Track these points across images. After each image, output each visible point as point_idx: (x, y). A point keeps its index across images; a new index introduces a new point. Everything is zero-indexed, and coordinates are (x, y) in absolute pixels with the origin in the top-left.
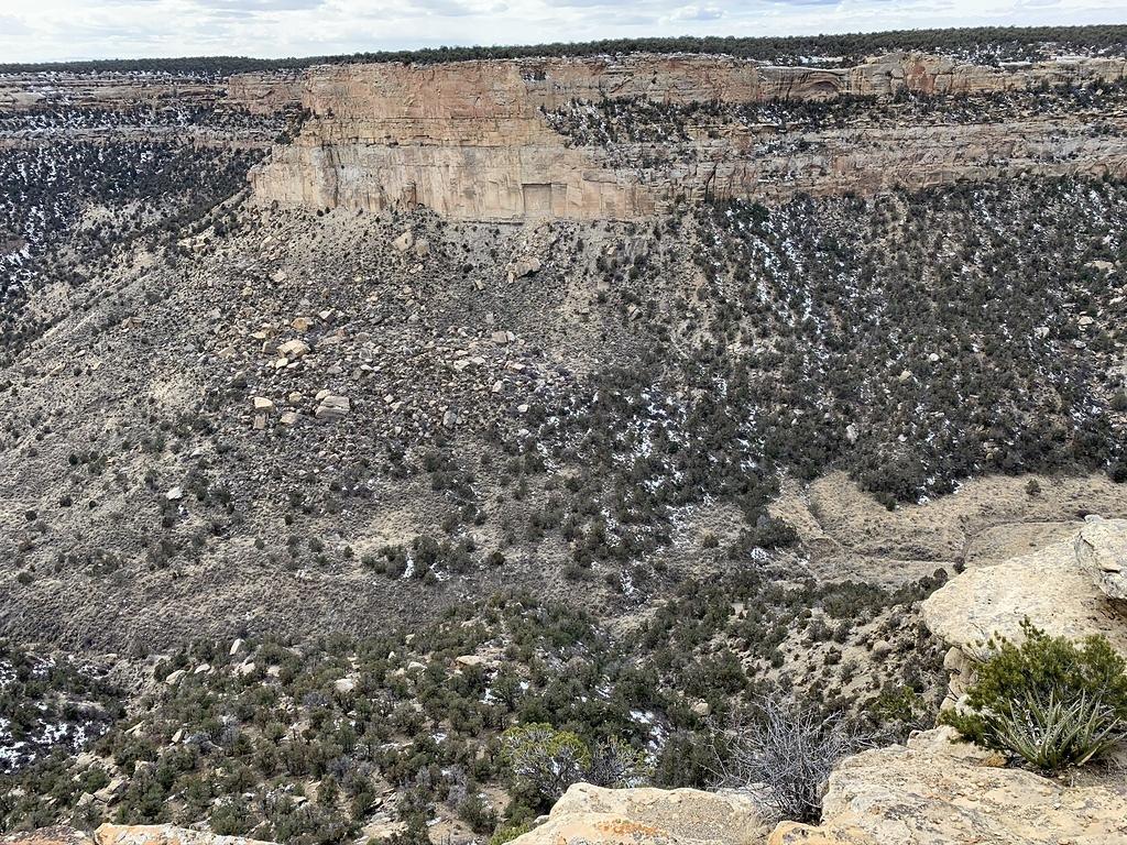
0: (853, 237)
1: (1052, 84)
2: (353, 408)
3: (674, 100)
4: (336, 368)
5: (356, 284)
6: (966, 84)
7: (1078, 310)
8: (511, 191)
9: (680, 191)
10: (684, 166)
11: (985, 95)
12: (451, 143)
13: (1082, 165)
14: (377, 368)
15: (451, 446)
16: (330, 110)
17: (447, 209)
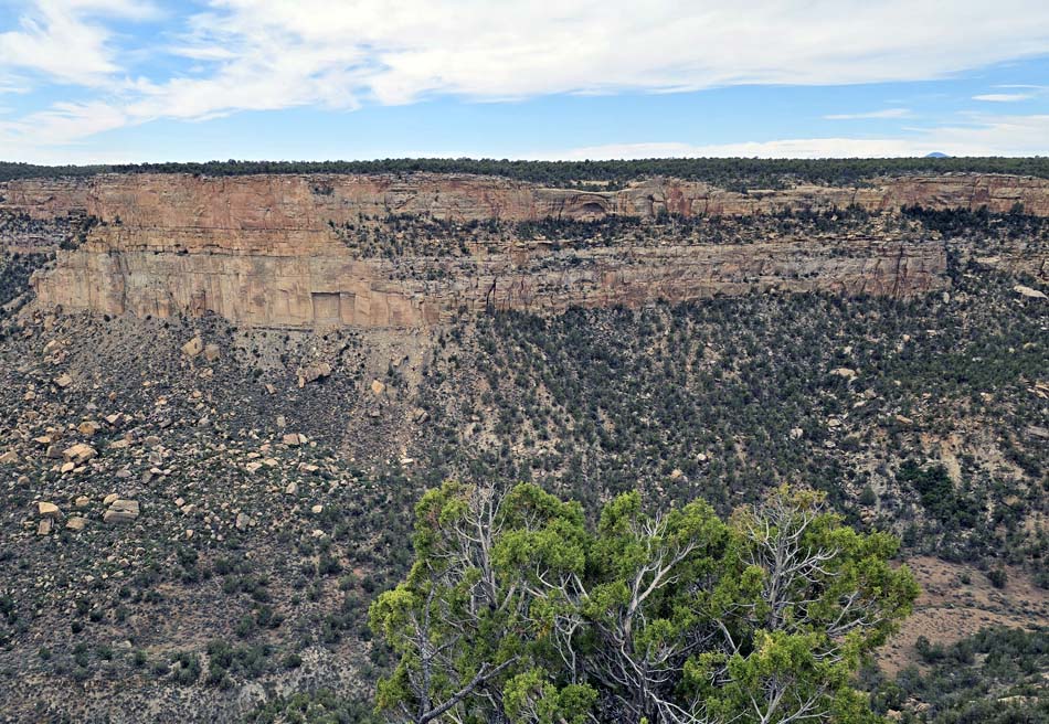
0: (621, 346)
1: (794, 210)
2: (142, 511)
3: (456, 217)
4: (125, 472)
5: (144, 388)
6: (720, 209)
7: (826, 413)
8: (300, 300)
9: (462, 302)
10: (466, 279)
11: (736, 219)
12: (242, 253)
13: (825, 282)
14: (167, 472)
15: (243, 548)
16: (117, 218)
17: (237, 315)
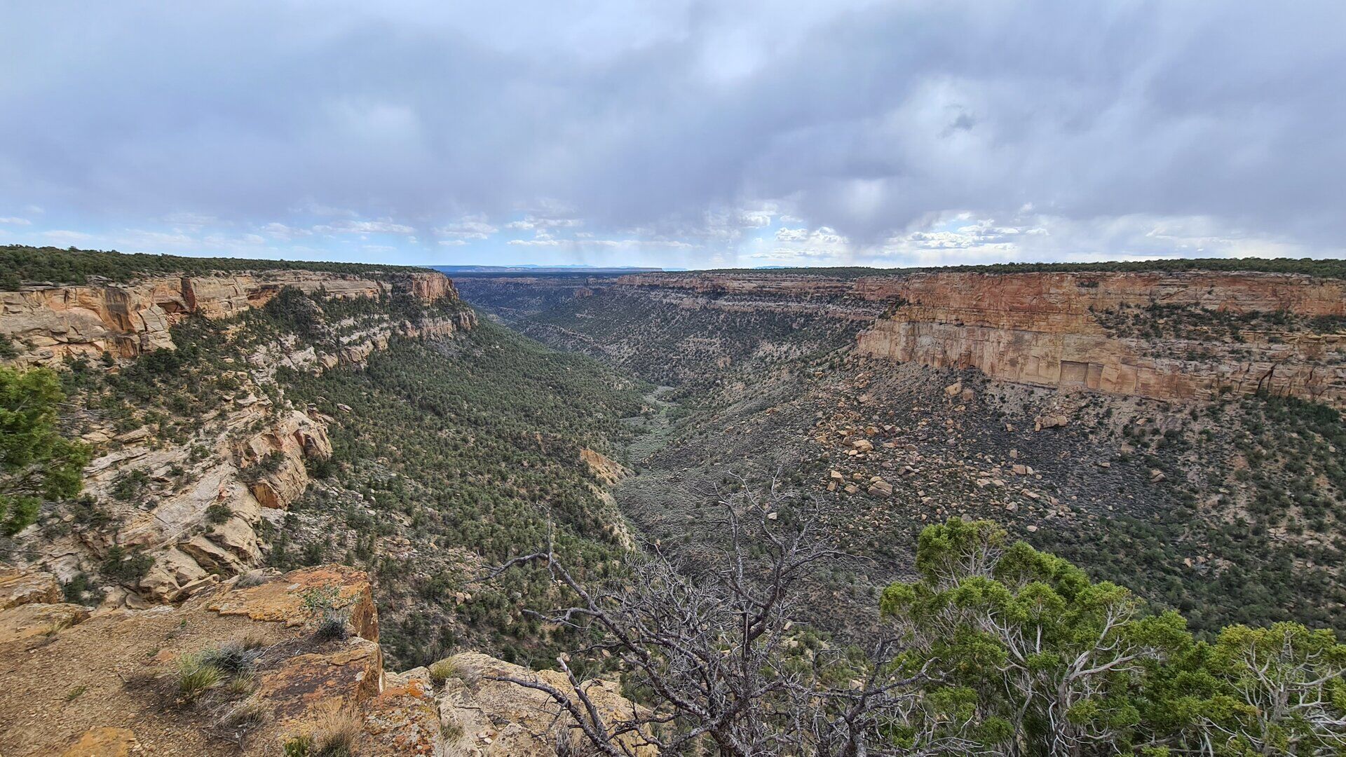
2: (894, 493)
3: (1231, 308)
4: (888, 464)
5: (913, 411)
9: (1228, 383)
10: (1234, 363)
12: (1006, 327)
14: (917, 470)
16: (919, 300)
17: (993, 371)
